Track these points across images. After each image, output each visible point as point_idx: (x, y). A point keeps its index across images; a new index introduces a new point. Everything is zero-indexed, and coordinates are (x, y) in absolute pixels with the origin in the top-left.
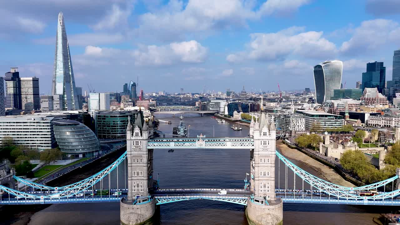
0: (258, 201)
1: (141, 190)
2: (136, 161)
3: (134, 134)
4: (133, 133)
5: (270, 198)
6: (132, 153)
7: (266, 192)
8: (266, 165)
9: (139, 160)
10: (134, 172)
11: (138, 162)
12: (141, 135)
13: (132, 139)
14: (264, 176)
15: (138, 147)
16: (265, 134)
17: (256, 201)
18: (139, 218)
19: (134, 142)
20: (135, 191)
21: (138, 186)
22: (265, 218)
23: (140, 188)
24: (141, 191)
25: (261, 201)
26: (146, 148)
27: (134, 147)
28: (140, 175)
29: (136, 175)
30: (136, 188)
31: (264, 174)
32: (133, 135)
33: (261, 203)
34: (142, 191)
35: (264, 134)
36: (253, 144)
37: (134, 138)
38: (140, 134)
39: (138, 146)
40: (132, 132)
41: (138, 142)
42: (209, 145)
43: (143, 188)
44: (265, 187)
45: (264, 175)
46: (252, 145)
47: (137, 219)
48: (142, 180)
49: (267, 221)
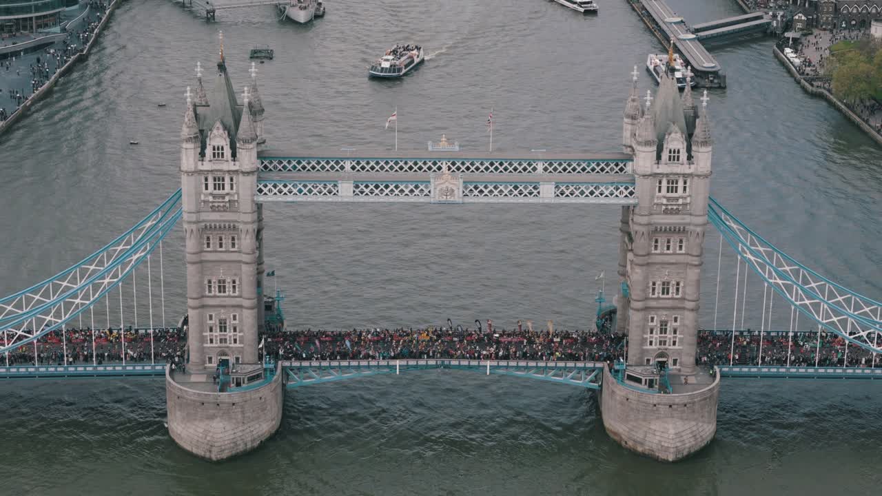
0: (638, 381)
1: (235, 341)
2: (214, 242)
3: (209, 151)
4: (203, 147)
5: (678, 367)
6: (204, 216)
7: (667, 346)
8: (672, 259)
9: (227, 242)
10: (210, 282)
11: (221, 246)
12: (234, 155)
13: (201, 167)
14: (665, 296)
15: (224, 198)
16: (674, 156)
17: (630, 378)
18: (240, 434)
19: (206, 180)
20: (214, 345)
21: (223, 328)
22: (658, 434)
23: (230, 334)
24: (233, 345)
25: (648, 378)
26: (253, 201)
27: (211, 199)
28: (229, 291)
29: (215, 291)
30: (217, 333)
31: (663, 289)
32: (202, 154)
33: (646, 387)
34: (238, 345)
35: (672, 154)
36: (631, 189)
37: (207, 166)
38: (227, 152)
39: (221, 192)
40: (199, 144)
41: (223, 180)
42: (476, 192)
43: (241, 334)
44: (664, 331)
45: (663, 293)
46: (626, 193)
47: (232, 437)
48: (238, 310)
49: (663, 444)
